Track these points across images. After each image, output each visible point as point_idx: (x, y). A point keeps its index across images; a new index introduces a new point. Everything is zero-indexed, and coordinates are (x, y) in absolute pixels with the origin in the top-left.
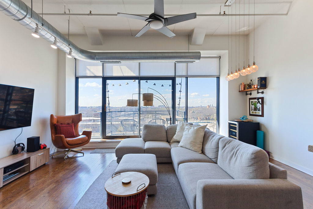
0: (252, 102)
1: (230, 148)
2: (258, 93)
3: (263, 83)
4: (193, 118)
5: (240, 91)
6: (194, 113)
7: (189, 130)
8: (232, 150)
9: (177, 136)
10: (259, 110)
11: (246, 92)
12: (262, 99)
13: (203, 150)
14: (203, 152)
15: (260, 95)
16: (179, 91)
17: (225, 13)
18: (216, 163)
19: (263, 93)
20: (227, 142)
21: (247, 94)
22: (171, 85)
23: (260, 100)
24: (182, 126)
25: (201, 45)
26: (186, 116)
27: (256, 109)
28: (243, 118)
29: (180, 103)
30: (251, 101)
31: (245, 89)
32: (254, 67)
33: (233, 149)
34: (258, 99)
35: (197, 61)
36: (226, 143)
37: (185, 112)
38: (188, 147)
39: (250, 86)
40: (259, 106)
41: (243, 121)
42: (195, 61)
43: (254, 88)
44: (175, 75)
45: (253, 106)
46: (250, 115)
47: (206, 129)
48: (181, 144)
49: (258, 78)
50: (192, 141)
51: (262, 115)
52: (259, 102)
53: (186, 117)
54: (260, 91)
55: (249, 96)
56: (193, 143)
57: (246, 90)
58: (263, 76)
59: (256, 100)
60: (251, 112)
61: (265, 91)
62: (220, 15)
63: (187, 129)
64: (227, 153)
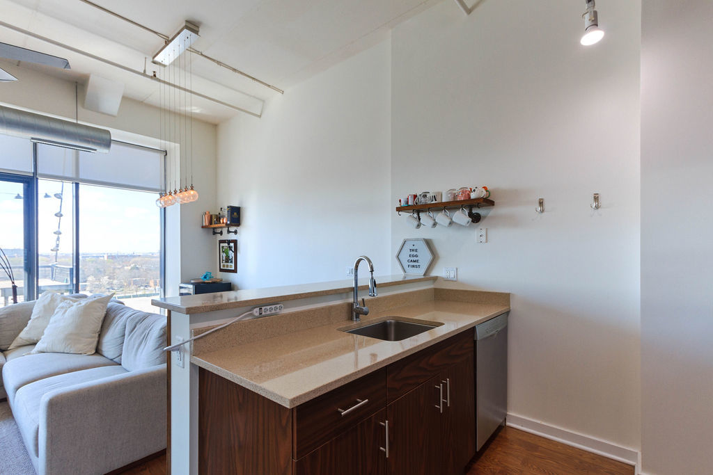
0: (223, 247)
1: (142, 329)
2: (229, 232)
3: (236, 216)
4: (135, 283)
5: (203, 227)
6: (137, 271)
7: (66, 311)
8: (143, 333)
9: (30, 329)
10: (231, 262)
11: (214, 228)
12: (235, 242)
13: (99, 347)
14: (98, 351)
15: (232, 237)
16: (56, 215)
17: (155, 76)
18: (120, 364)
19: (236, 232)
20: (140, 320)
21: (215, 233)
22: (22, 195)
23: (232, 244)
24: (49, 304)
25: (114, 116)
26: (75, 279)
27: (228, 260)
28: (205, 277)
29: (58, 245)
30: (222, 245)
31: (211, 223)
32: (192, 192)
33: (145, 329)
34: (229, 242)
35: (101, 151)
36: (137, 323)
37: (71, 270)
38: (59, 348)
39: (219, 218)
40: (231, 254)
41: (204, 283)
42: (95, 150)
43: (223, 223)
44: (35, 173)
45: (224, 255)
46: (221, 270)
47: (110, 304)
48: (39, 346)
49: (228, 207)
50: (71, 334)
51: (235, 271)
52: (230, 248)
53: (75, 282)
54: (232, 229)
55: (220, 237)
56: (72, 337)
57: (213, 226)
58: (236, 205)
59: (226, 245)
60: (222, 264)
61: (238, 229)
62: (144, 74)
63: (62, 308)
64: (136, 338)
